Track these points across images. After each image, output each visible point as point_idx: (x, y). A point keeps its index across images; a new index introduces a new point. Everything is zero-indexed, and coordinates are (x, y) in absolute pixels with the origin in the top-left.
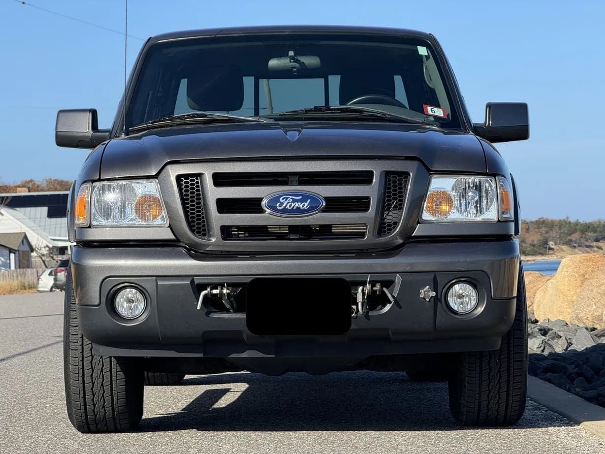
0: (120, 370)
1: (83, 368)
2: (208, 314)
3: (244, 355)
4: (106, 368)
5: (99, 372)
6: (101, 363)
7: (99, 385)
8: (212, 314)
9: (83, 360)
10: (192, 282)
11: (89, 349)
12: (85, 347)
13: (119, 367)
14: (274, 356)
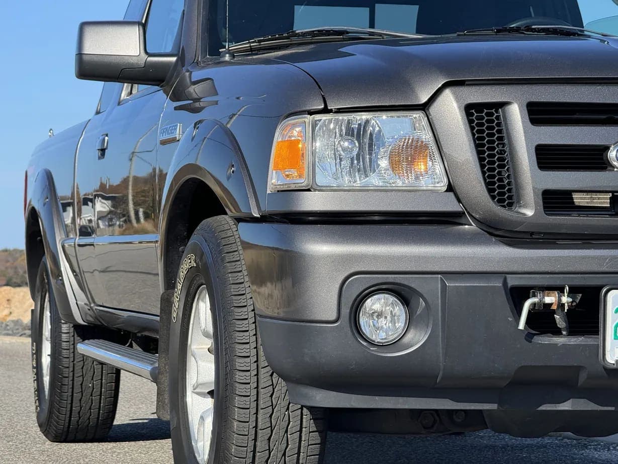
0: (315, 429)
1: (256, 427)
2: (529, 337)
3: (566, 406)
4: (294, 425)
5: (282, 432)
6: (286, 418)
7: (280, 455)
8: (535, 337)
9: (257, 413)
10: (505, 283)
11: (270, 395)
12: (262, 391)
13: (314, 425)
14: (613, 409)
